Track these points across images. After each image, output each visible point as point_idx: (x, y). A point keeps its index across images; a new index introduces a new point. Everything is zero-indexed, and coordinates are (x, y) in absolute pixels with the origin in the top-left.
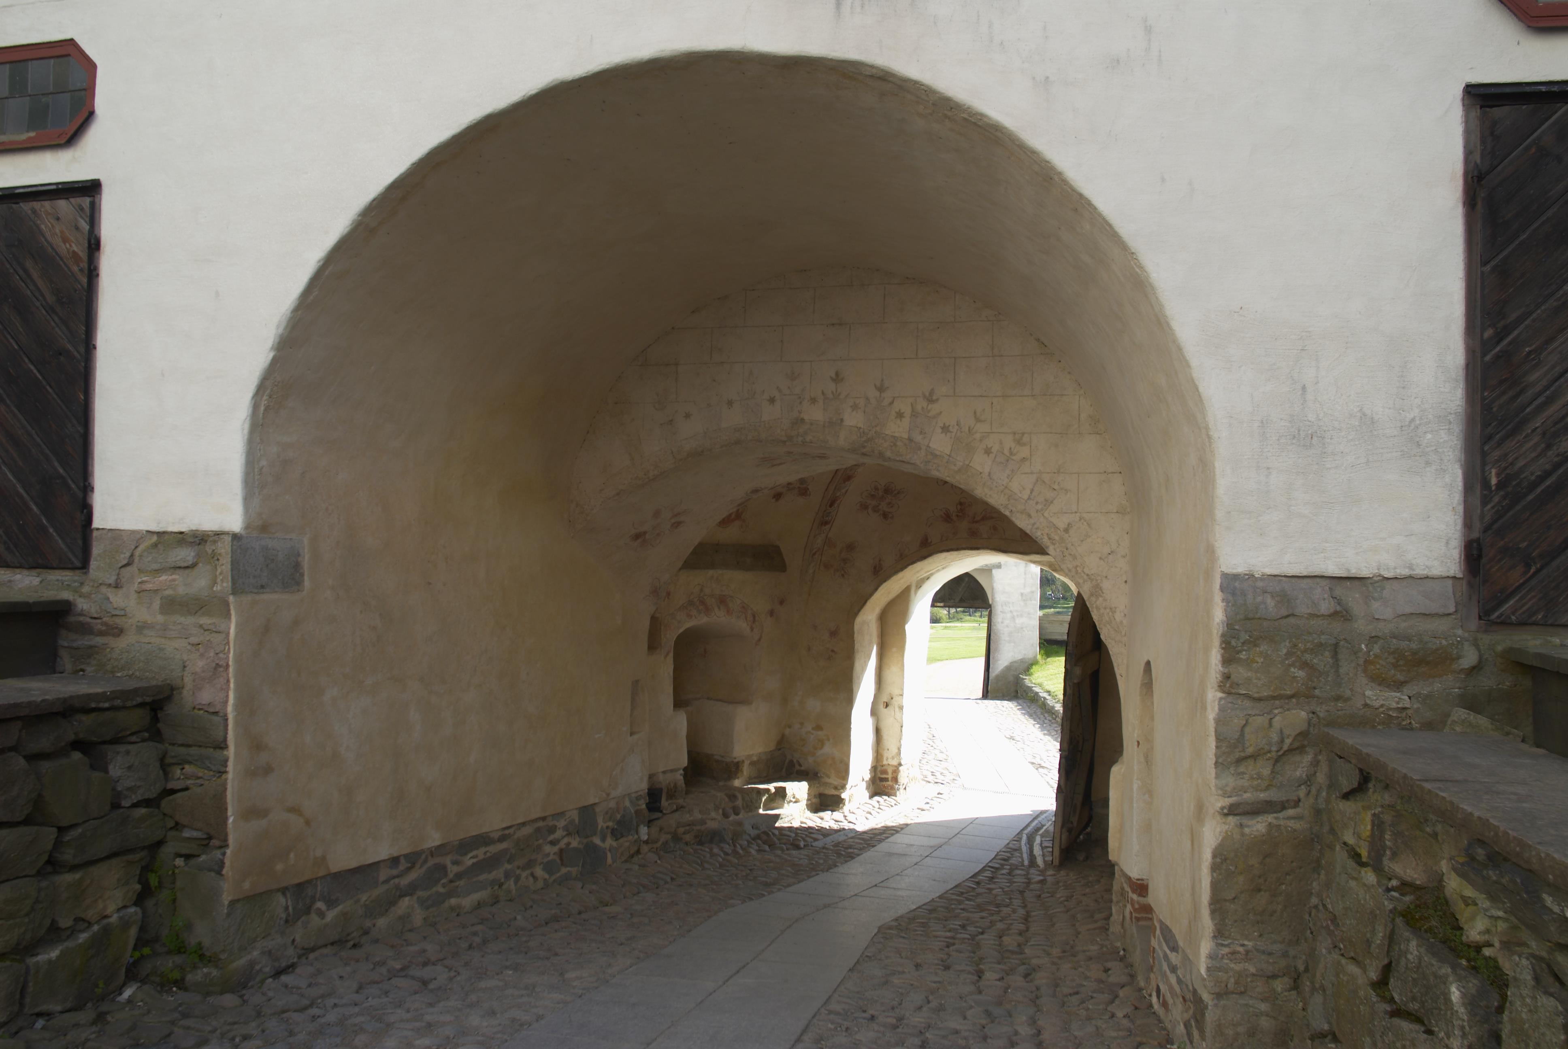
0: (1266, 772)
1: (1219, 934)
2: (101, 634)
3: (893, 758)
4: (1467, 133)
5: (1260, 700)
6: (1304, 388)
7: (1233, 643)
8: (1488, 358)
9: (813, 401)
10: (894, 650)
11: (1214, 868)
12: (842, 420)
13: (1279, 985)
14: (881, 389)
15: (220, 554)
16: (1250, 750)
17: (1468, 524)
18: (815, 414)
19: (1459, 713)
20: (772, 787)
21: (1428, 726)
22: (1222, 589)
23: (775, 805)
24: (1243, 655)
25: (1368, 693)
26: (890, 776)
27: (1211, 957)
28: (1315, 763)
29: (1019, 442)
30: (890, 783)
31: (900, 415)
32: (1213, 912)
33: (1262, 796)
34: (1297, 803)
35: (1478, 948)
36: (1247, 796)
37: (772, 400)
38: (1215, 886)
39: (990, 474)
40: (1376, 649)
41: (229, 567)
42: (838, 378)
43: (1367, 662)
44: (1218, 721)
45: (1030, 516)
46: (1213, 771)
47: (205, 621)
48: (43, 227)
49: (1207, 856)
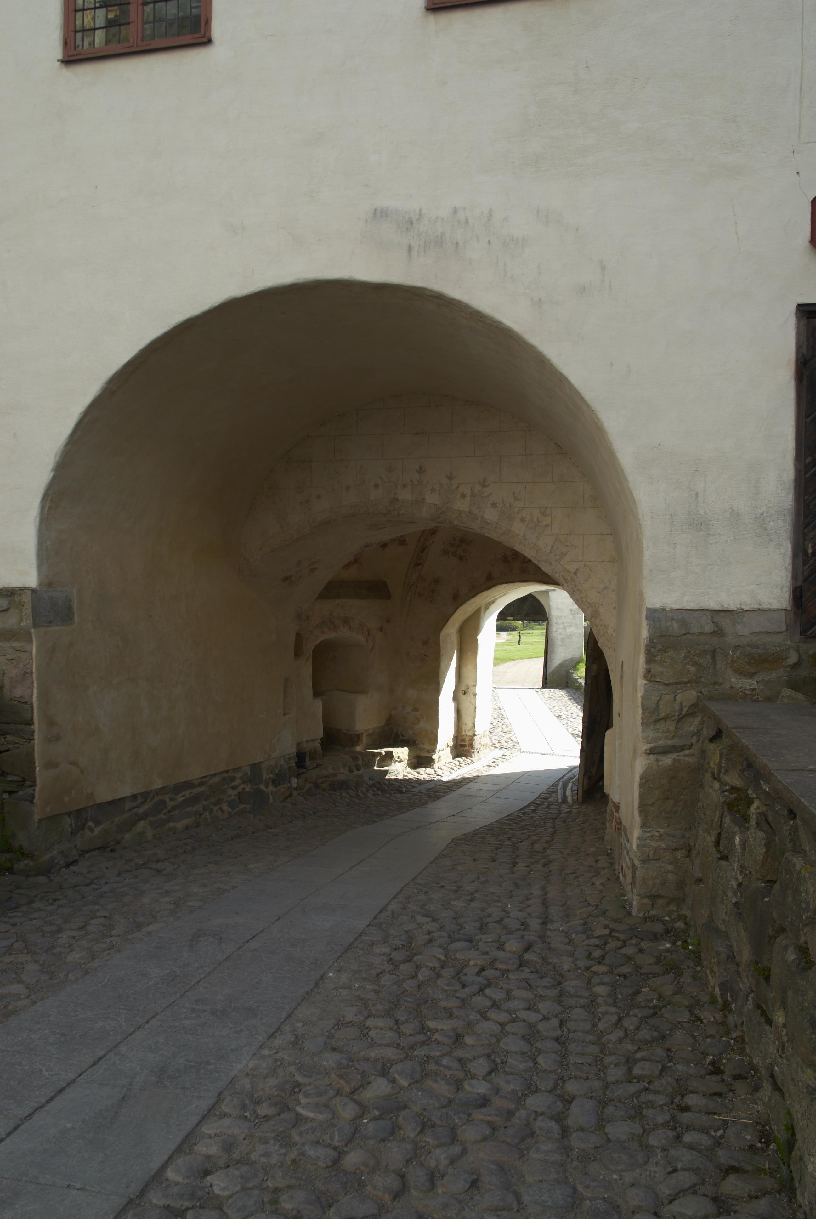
0: (672, 728)
1: (644, 825)
3: (469, 730)
4: (799, 334)
5: (668, 685)
6: (697, 494)
7: (652, 650)
8: (808, 475)
9: (404, 486)
10: (469, 653)
11: (641, 786)
12: (424, 499)
13: (679, 855)
14: (450, 478)
15: (24, 602)
16: (662, 715)
17: (795, 577)
18: (406, 495)
19: (787, 692)
20: (383, 751)
21: (768, 699)
22: (647, 618)
23: (385, 764)
24: (658, 658)
25: (733, 680)
26: (467, 743)
27: (639, 839)
28: (702, 723)
29: (543, 514)
30: (467, 748)
31: (463, 496)
32: (640, 812)
33: (670, 742)
34: (690, 746)
36: (661, 743)
37: (376, 486)
38: (641, 796)
39: (524, 535)
40: (738, 653)
41: (31, 610)
42: (421, 471)
43: (734, 662)
44: (643, 698)
45: (551, 564)
46: (640, 728)
47: (16, 645)
49: (637, 779)
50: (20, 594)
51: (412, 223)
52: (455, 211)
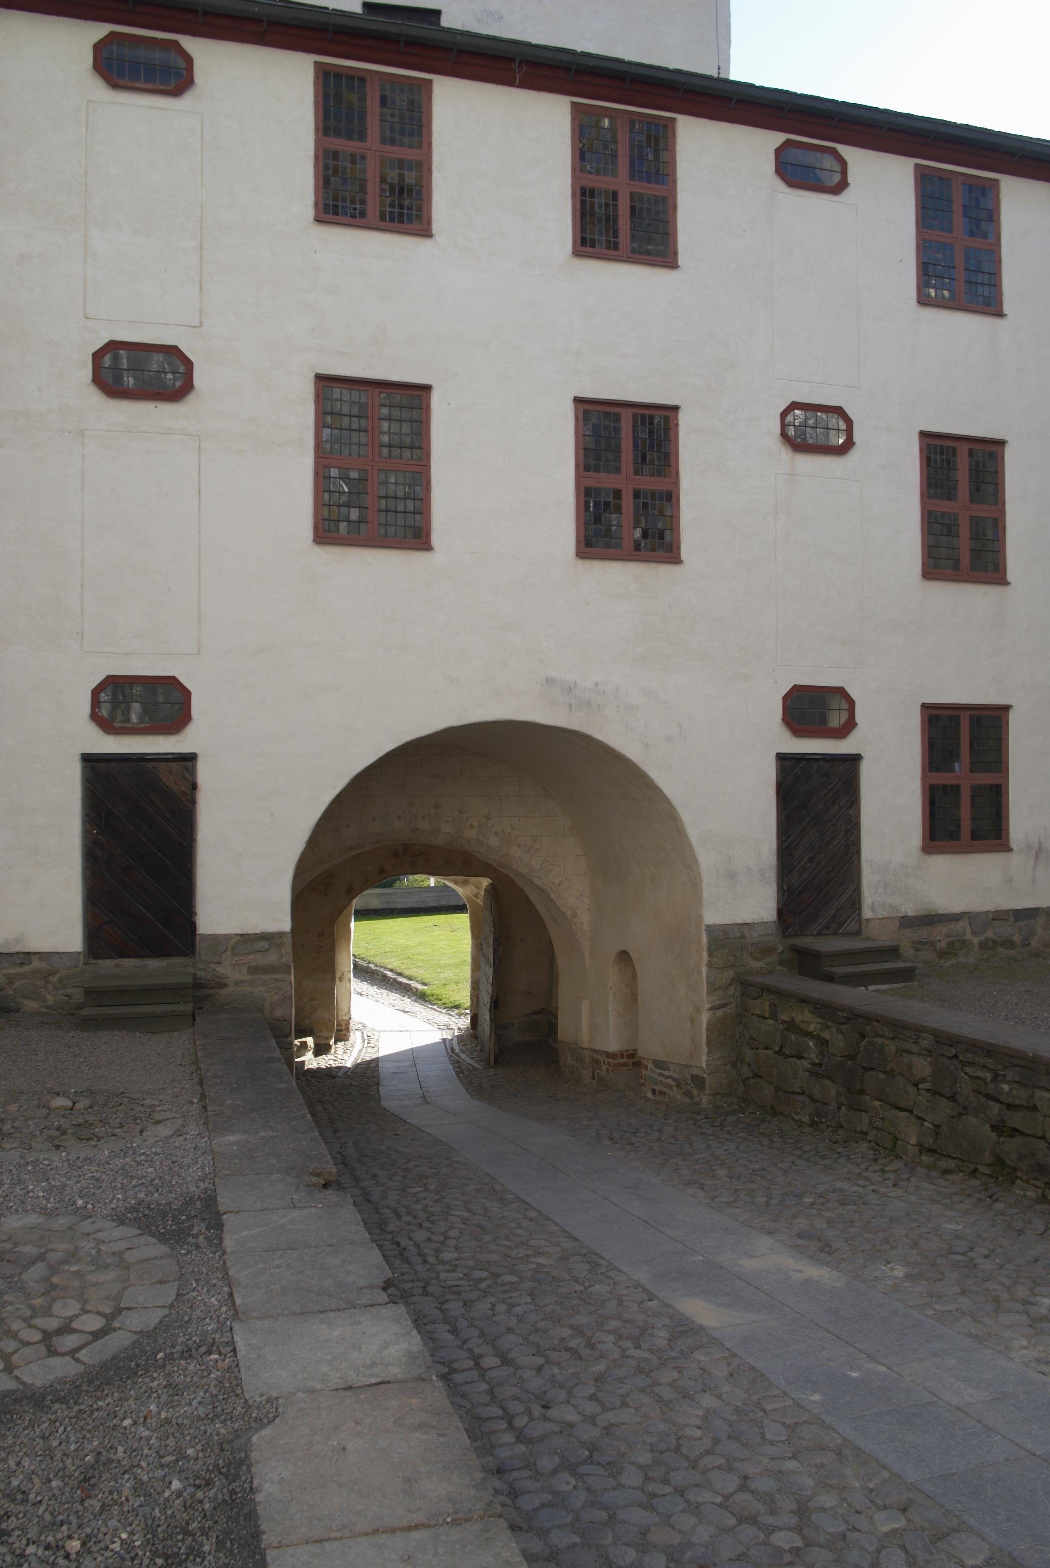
0: (722, 993)
1: (709, 1052)
2: (213, 988)
3: (345, 1015)
4: (777, 769)
5: (719, 969)
6: (729, 858)
7: (710, 949)
8: (782, 847)
9: (423, 818)
11: (707, 1029)
12: (440, 829)
13: (728, 1067)
14: (461, 812)
16: (717, 987)
17: (778, 903)
18: (424, 826)
19: (779, 967)
20: (299, 1042)
21: (769, 973)
22: (705, 930)
24: (714, 954)
25: (751, 963)
26: (343, 1028)
27: (707, 1061)
28: (736, 989)
29: (535, 841)
30: (344, 1032)
31: (472, 826)
32: (707, 1045)
33: (721, 1002)
34: (731, 1004)
35: (812, 1032)
36: (716, 1003)
37: (399, 818)
38: (707, 1035)
39: (520, 857)
40: (754, 948)
41: (288, 948)
42: (437, 806)
43: (751, 953)
44: (708, 977)
46: (705, 995)
47: (276, 976)
48: (161, 776)
49: (704, 1026)
50: (281, 937)
51: (570, 689)
52: (597, 684)
